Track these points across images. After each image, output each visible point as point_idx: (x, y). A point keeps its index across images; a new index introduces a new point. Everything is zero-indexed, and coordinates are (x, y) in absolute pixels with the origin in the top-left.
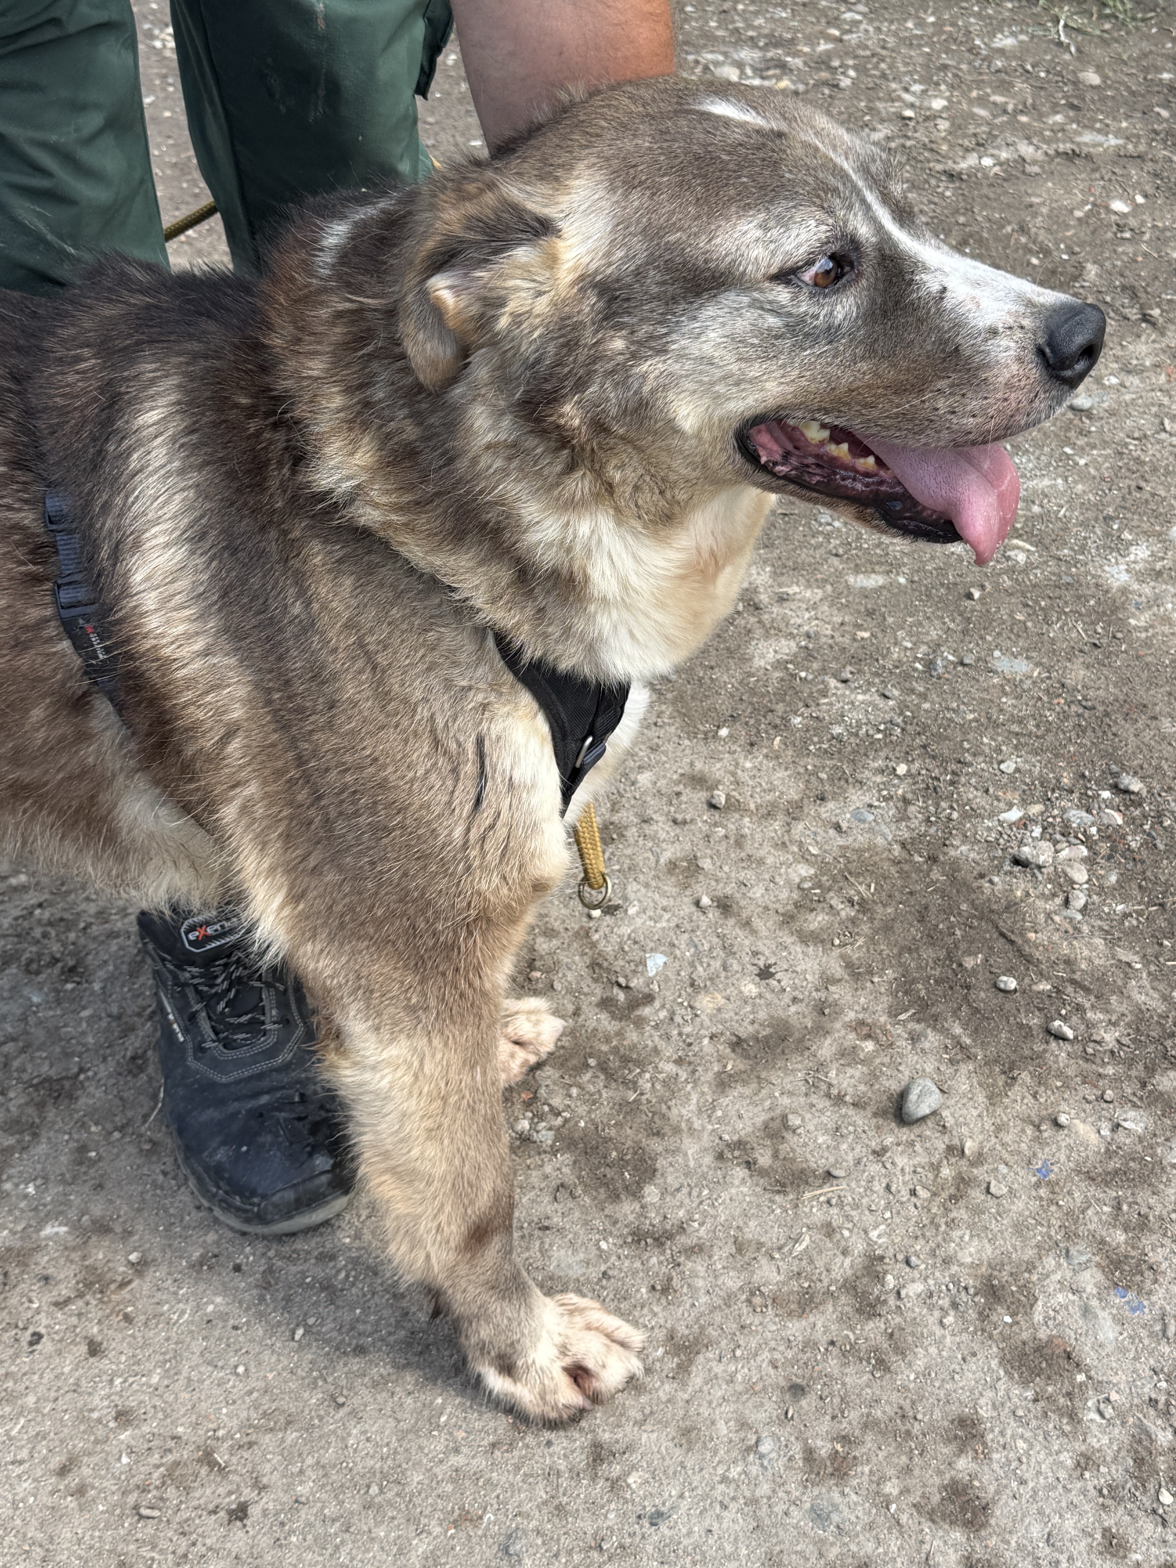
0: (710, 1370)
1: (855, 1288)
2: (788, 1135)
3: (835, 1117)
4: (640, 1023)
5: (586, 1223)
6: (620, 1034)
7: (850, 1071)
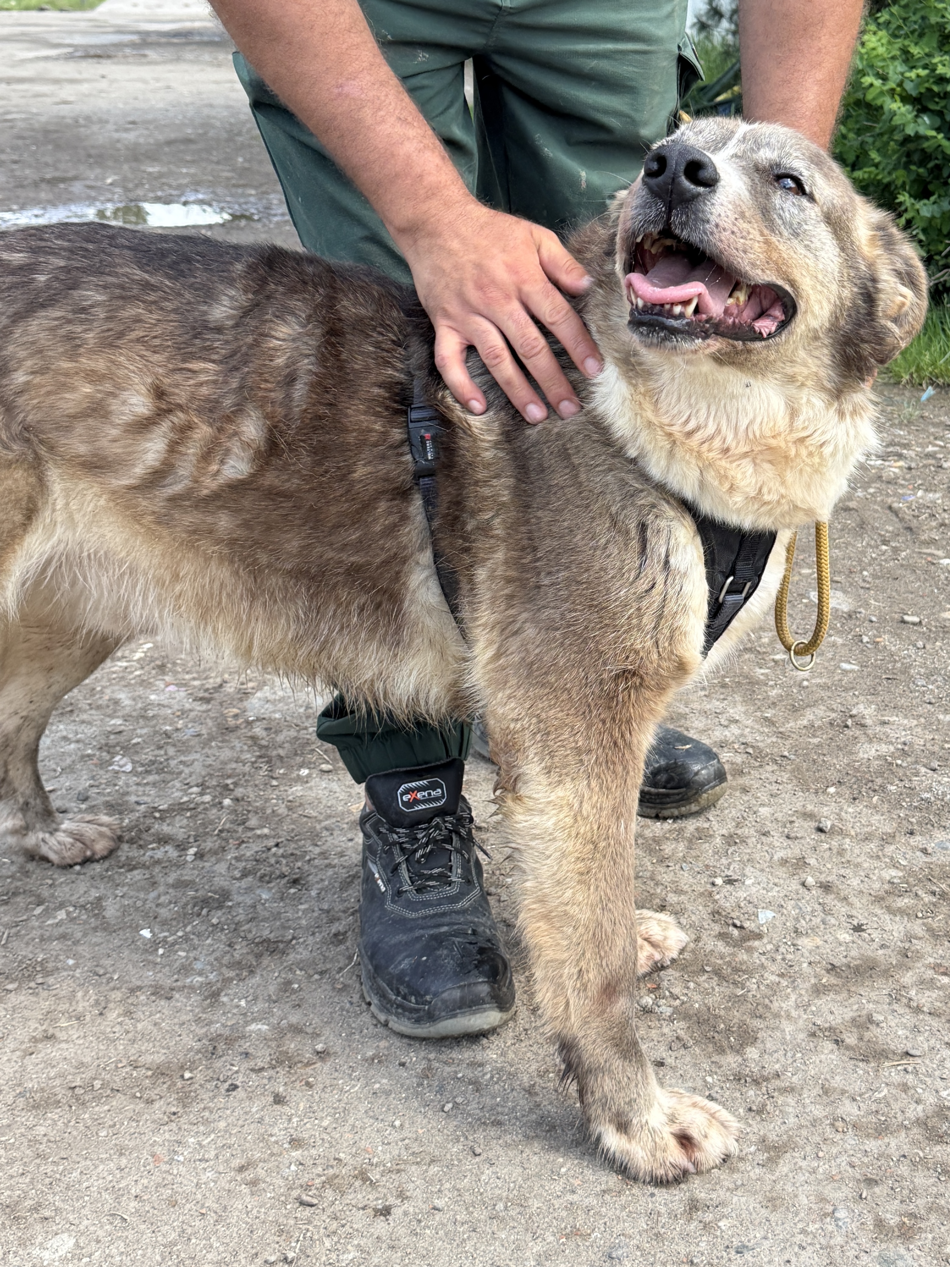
0: (795, 1164)
1: (926, 1124)
2: (873, 1027)
3: (914, 1020)
4: (750, 950)
5: (695, 1065)
6: (733, 955)
7: (927, 993)
